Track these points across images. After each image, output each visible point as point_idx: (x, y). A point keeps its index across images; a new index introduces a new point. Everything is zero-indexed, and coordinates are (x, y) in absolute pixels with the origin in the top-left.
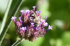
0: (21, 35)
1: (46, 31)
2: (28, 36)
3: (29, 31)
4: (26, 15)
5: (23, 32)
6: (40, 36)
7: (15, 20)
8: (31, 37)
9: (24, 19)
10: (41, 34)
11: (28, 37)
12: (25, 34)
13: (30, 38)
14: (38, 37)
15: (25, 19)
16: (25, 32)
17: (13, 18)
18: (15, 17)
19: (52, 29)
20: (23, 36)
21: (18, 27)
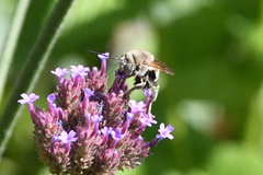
0: (56, 160)
1: (151, 146)
2: (83, 163)
3: (84, 145)
4: (75, 85)
5: (63, 150)
6: (126, 165)
7: (32, 105)
8: (93, 169)
9: (68, 102)
10: (133, 156)
11: (84, 170)
12: (72, 160)
13: (90, 172)
14: (120, 168)
15: (72, 101)
16: (72, 152)
17: (27, 98)
18: (33, 95)
19: (171, 137)
20: (64, 166)
21: (44, 133)
